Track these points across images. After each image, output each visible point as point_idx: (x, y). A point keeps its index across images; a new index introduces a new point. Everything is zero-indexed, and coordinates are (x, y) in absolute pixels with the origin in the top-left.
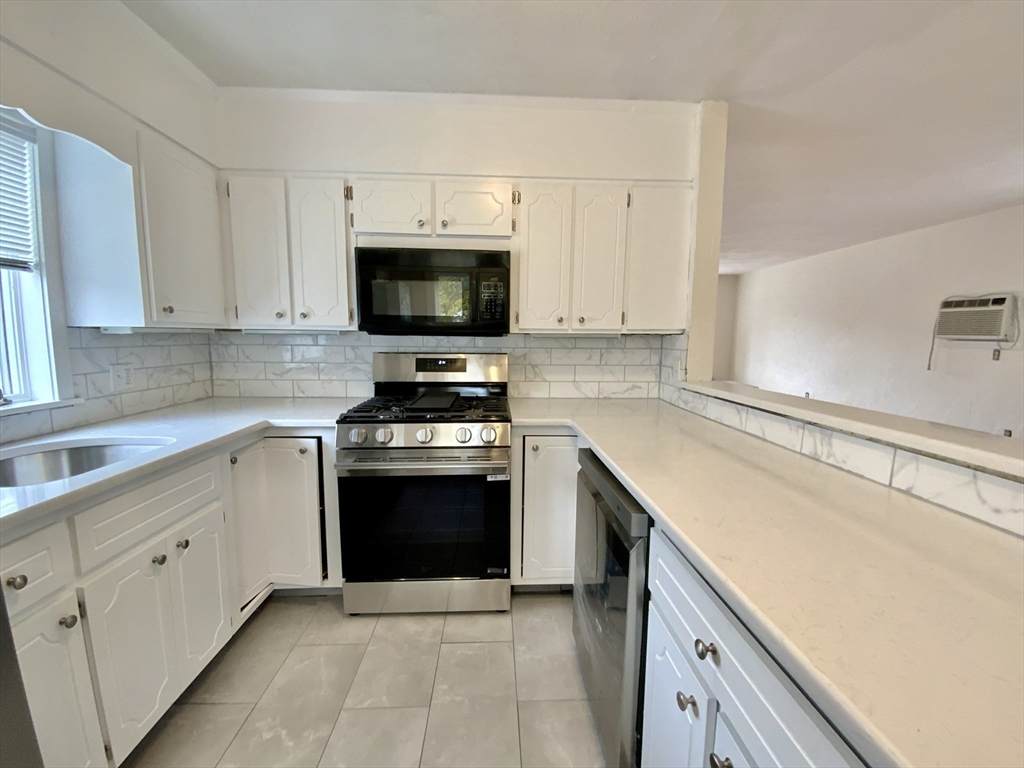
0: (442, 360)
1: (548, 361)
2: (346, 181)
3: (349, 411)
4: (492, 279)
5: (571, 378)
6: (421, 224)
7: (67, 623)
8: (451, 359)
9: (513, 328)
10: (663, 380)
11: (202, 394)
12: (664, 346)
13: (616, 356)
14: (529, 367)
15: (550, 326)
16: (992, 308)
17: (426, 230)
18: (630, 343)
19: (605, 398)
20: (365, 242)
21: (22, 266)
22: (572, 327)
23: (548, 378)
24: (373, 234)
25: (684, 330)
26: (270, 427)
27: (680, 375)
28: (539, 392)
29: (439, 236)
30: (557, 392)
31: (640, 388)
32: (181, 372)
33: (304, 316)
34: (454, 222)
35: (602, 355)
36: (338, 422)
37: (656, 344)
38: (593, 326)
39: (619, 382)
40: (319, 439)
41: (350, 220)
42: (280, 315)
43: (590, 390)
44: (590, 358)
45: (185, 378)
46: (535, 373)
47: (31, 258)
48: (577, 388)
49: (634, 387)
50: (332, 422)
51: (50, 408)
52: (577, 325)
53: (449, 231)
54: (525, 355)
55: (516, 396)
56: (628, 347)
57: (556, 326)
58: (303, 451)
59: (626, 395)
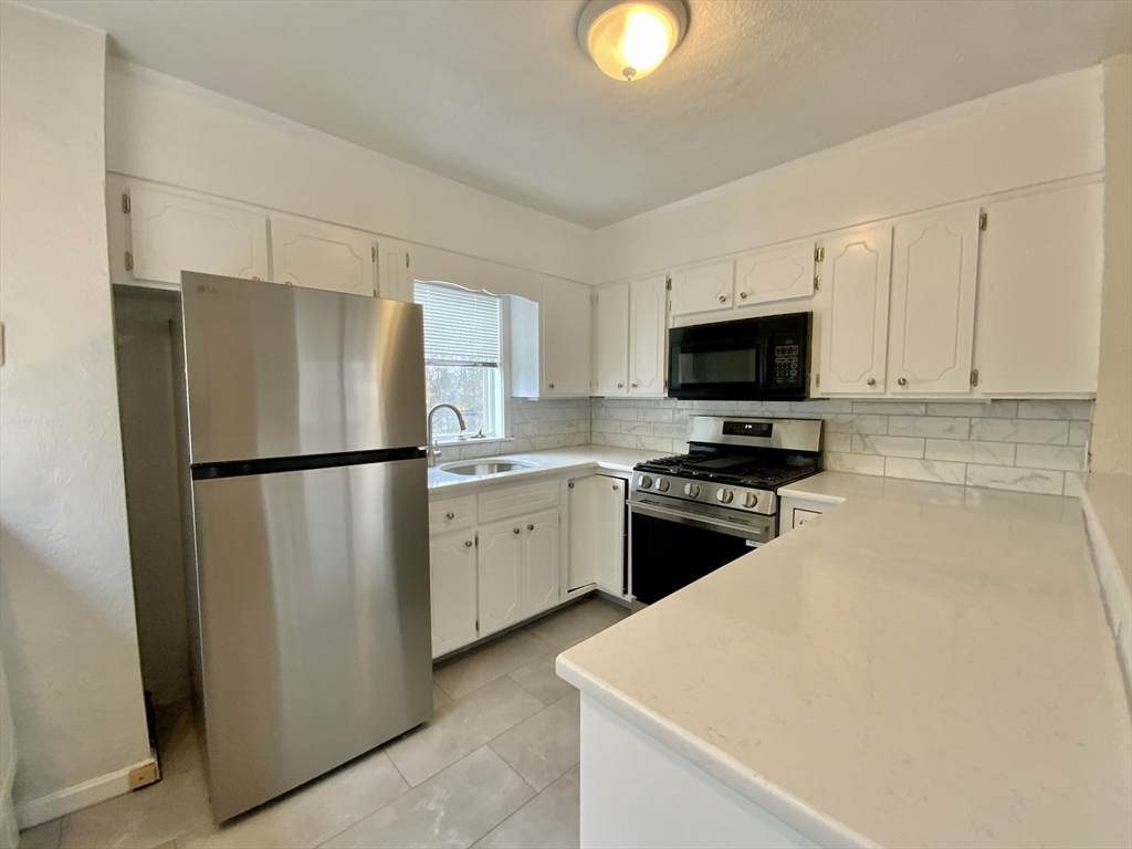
0: (749, 424)
1: (883, 431)
2: (667, 276)
3: (648, 462)
4: (788, 342)
5: (919, 454)
6: (723, 299)
7: (468, 545)
8: (757, 424)
9: (814, 392)
11: (583, 441)
13: (1000, 429)
14: (856, 437)
15: (860, 389)
17: (728, 304)
19: (978, 487)
20: (679, 323)
21: (493, 365)
22: (894, 391)
23: (881, 451)
25: (1095, 395)
26: (598, 467)
28: (870, 467)
29: (740, 307)
30: (896, 470)
32: (570, 425)
33: (634, 386)
34: (752, 292)
35: (972, 427)
36: (635, 469)
39: (1005, 466)
40: (627, 481)
41: (668, 307)
42: (620, 386)
43: (950, 473)
44: (951, 430)
45: (573, 430)
46: (865, 445)
47: (497, 361)
48: (929, 469)
50: (631, 469)
51: (502, 441)
52: (898, 388)
53: (748, 301)
54: (851, 422)
55: (838, 469)
56: (1020, 415)
57: (871, 389)
58: (615, 488)
59: (1019, 487)
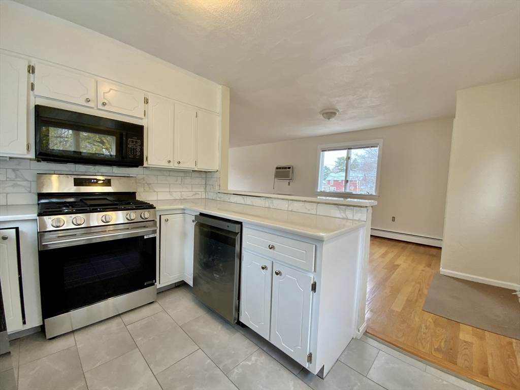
1: (156, 182)
2: (29, 61)
4: (134, 138)
5: (168, 190)
6: (88, 101)
9: (145, 164)
10: (207, 190)
12: (207, 177)
13: (188, 180)
14: (146, 184)
16: (288, 170)
17: (91, 104)
18: (194, 175)
19: (184, 199)
23: (156, 190)
24: (48, 98)
25: (217, 170)
27: (217, 188)
29: (99, 109)
31: (199, 194)
35: (182, 179)
37: (204, 175)
38: (183, 166)
39: (190, 191)
40: (17, 229)
43: (177, 196)
44: (177, 181)
46: (149, 188)
48: (171, 195)
49: (196, 194)
52: (176, 165)
53: (106, 108)
57: (167, 164)
59: (193, 197)
